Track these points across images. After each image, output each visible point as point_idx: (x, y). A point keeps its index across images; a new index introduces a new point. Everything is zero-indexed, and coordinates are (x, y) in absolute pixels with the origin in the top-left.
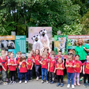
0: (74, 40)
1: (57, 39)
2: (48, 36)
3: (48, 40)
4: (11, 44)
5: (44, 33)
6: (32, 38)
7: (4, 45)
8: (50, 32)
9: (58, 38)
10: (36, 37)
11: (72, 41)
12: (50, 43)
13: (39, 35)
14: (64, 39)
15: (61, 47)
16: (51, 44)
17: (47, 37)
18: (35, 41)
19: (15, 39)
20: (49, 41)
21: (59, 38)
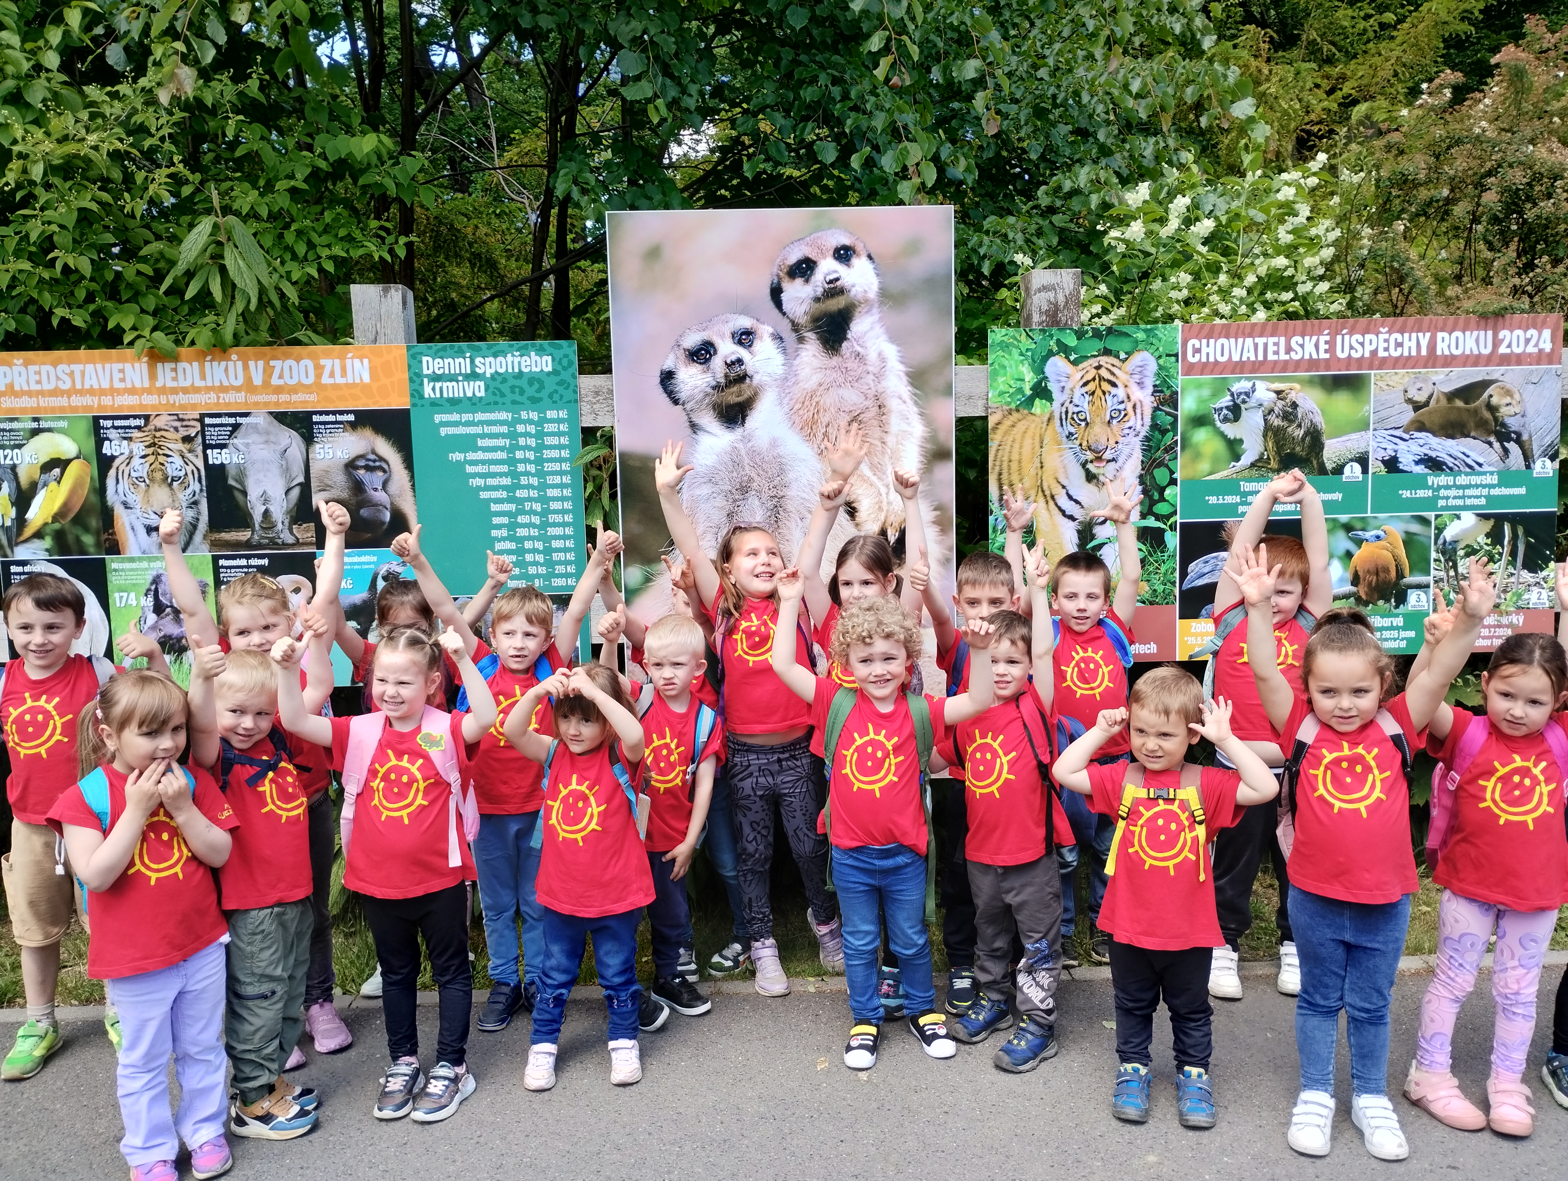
0: (1264, 393)
1: (1030, 378)
2: (894, 337)
3: (893, 404)
4: (351, 466)
5: (835, 304)
6: (667, 378)
7: (254, 494)
8: (931, 283)
9: (1039, 367)
10: (717, 363)
11: (1235, 412)
12: (932, 437)
13: (765, 331)
14: (1121, 376)
15: (1084, 491)
16: (937, 455)
17: (891, 351)
18: (708, 420)
19: (416, 394)
20: (912, 410)
21: (1057, 365)
